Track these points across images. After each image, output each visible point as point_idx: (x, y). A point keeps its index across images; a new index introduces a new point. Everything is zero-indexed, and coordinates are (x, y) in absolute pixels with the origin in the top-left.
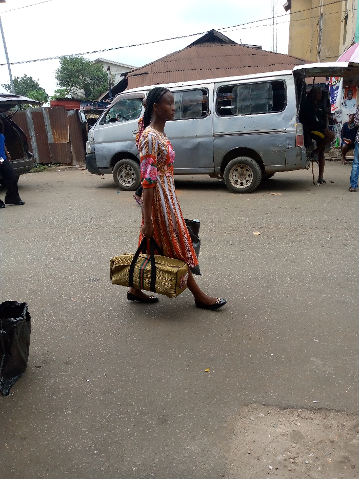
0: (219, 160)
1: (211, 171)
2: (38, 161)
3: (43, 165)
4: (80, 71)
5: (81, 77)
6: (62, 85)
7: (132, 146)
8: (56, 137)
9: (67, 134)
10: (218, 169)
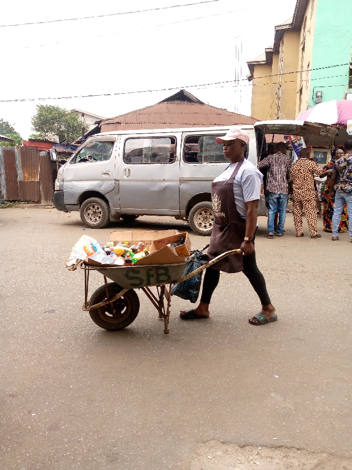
0: (185, 203)
1: (176, 214)
2: (5, 198)
3: (11, 202)
4: (56, 118)
5: (56, 125)
6: (37, 130)
7: (101, 186)
8: (26, 175)
9: (37, 174)
10: (183, 211)
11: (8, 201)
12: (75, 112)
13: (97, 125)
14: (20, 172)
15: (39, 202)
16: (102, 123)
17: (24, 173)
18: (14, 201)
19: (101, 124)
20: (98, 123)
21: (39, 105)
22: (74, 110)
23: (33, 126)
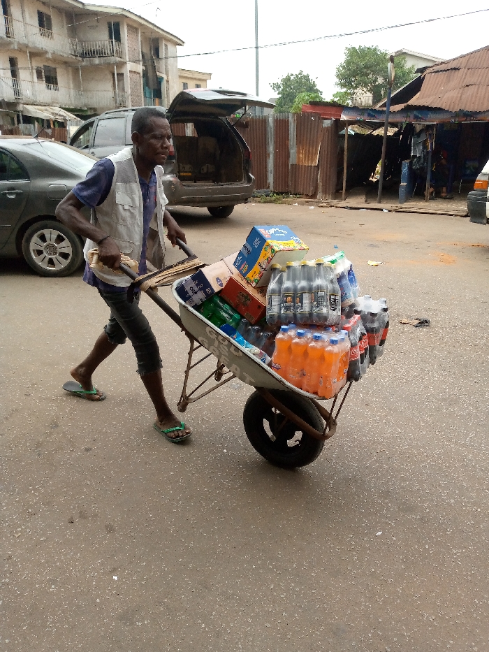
2: (272, 188)
3: (278, 194)
4: (371, 67)
5: (371, 76)
6: (343, 85)
8: (301, 156)
9: (316, 154)
11: (275, 192)
12: (403, 54)
13: (419, 74)
14: (293, 151)
15: (314, 196)
16: (428, 71)
17: (299, 153)
18: (282, 193)
19: (425, 73)
20: (421, 70)
21: (349, 47)
22: (401, 51)
23: (337, 80)
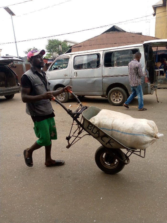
0: (105, 89)
6: (49, 52)
7: (63, 82)
10: (105, 93)
16: (72, 47)
22: (65, 40)
